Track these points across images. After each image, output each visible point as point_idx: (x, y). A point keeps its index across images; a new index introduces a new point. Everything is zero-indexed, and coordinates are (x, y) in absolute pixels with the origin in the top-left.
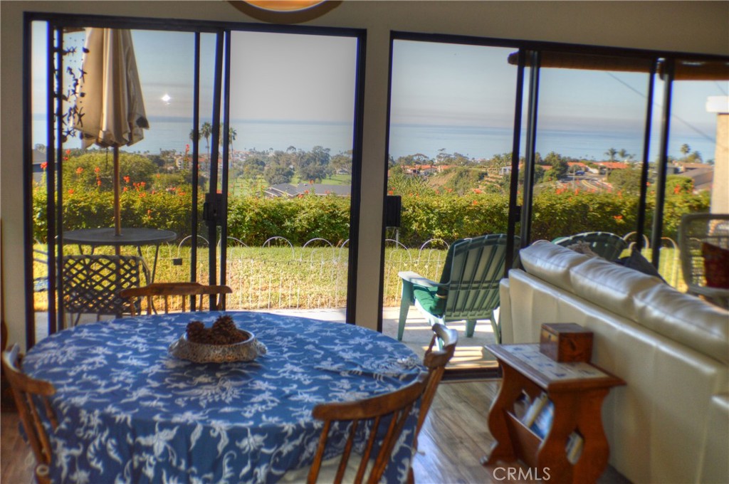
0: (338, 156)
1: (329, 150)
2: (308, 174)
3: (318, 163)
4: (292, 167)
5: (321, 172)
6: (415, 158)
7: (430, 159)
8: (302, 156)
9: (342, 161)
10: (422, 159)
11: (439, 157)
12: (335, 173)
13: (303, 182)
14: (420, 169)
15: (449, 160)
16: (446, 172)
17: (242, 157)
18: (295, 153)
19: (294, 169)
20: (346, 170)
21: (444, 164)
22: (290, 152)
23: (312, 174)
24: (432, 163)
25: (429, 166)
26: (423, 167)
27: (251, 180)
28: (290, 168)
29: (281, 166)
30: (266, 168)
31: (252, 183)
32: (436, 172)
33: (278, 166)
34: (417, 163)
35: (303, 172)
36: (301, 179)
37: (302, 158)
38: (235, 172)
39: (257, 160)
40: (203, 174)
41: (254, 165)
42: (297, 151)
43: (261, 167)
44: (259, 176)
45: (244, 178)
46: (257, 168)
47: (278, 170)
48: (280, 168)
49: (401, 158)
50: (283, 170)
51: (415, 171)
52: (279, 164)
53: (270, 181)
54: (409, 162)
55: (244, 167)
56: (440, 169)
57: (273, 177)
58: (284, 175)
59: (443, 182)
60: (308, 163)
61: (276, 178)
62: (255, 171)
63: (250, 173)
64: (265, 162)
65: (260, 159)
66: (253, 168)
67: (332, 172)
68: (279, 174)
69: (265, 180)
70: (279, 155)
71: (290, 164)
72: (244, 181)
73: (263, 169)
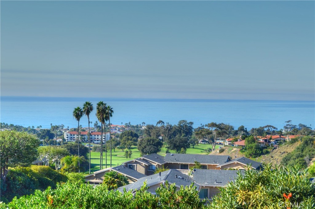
0: (200, 128)
1: (192, 123)
2: (175, 144)
3: (183, 135)
4: (161, 138)
5: (186, 142)
6: (266, 129)
7: (279, 130)
8: (170, 128)
9: (203, 133)
10: (272, 129)
11: (286, 128)
12: (198, 143)
13: (170, 151)
14: (271, 139)
15: (295, 131)
16: (294, 141)
17: (119, 131)
18: (163, 127)
19: (162, 140)
20: (207, 140)
21: (290, 134)
22: (159, 125)
23: (178, 144)
24: (280, 133)
25: (278, 136)
26: (274, 137)
27: (126, 150)
28: (160, 139)
29: (152, 137)
30: (139, 139)
31: (127, 152)
32: (284, 141)
33: (149, 138)
34: (268, 133)
35: (171, 143)
36: (168, 148)
37: (169, 130)
38: (113, 143)
39: (132, 132)
40: (86, 145)
41: (129, 137)
42: (165, 125)
43: (135, 138)
44: (133, 146)
45: (121, 148)
46: (131, 140)
47: (149, 141)
48: (151, 140)
49: (253, 130)
50: (153, 140)
51: (266, 140)
52: (150, 136)
53: (143, 151)
54: (260, 132)
55: (121, 138)
56: (288, 138)
57: (145, 147)
58: (154, 145)
59: (291, 149)
60: (174, 134)
61: (148, 148)
62: (130, 141)
63: (125, 144)
64: (139, 134)
65: (135, 132)
66: (128, 139)
67: (194, 143)
68: (151, 145)
69: (139, 149)
70: (150, 128)
71: (159, 136)
72: (121, 150)
73: (137, 141)
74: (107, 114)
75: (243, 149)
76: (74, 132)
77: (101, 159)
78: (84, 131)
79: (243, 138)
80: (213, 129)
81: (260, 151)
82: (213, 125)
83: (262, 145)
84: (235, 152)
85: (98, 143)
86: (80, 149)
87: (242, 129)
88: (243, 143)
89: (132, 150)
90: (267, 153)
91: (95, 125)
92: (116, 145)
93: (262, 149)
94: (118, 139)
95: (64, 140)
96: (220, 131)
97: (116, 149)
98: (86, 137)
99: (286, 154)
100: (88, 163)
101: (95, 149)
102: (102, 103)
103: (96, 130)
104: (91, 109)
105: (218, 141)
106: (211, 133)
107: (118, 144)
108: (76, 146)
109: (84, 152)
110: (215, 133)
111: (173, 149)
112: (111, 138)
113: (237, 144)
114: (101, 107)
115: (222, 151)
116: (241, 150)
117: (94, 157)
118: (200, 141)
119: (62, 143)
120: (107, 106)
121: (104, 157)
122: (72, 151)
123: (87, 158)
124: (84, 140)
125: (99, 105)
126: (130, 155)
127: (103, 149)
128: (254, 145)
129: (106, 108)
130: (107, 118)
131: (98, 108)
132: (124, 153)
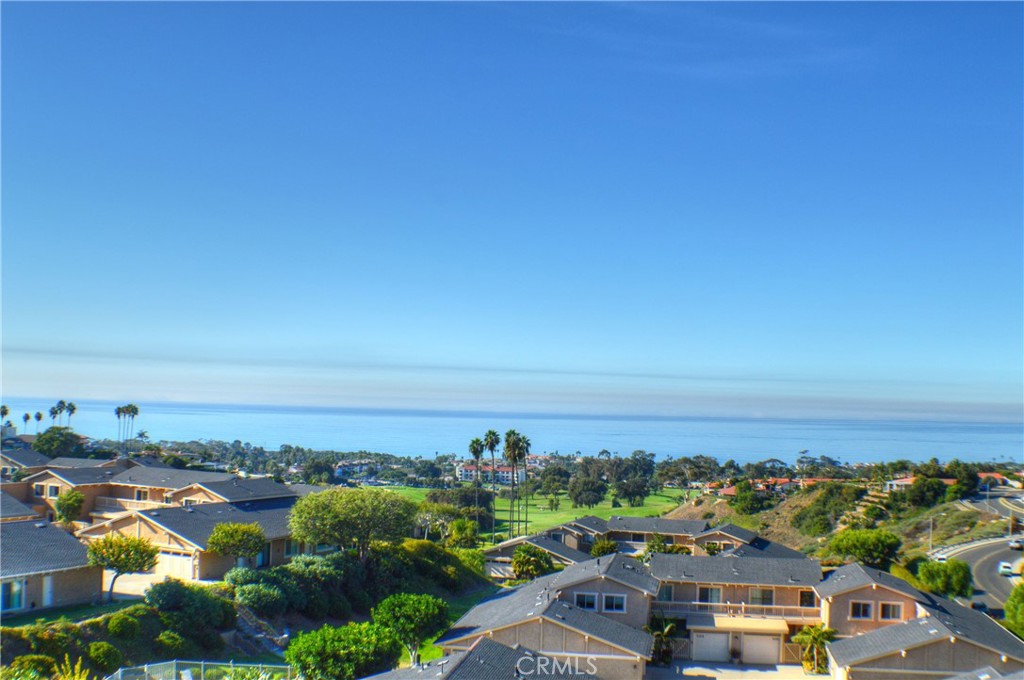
0: (666, 463)
1: (653, 456)
2: (626, 490)
4: (605, 478)
5: (644, 487)
6: (768, 466)
7: (789, 466)
8: (618, 463)
9: (670, 474)
10: (778, 466)
11: (801, 462)
12: (662, 487)
14: (775, 484)
16: (811, 489)
17: (540, 465)
18: (608, 461)
19: (607, 481)
21: (807, 475)
22: (603, 458)
23: (630, 490)
24: (792, 475)
26: (780, 480)
27: (551, 496)
28: (603, 480)
29: (591, 478)
30: (571, 479)
31: (552, 501)
32: (797, 488)
33: (587, 479)
34: (772, 474)
35: (619, 487)
36: (616, 496)
37: (618, 467)
38: (531, 486)
39: (560, 469)
40: (489, 488)
41: (556, 477)
42: (612, 458)
43: (564, 479)
44: (561, 491)
45: (543, 493)
46: (559, 481)
47: (586, 484)
48: (589, 482)
49: (749, 466)
50: (593, 483)
51: (768, 487)
52: (589, 475)
53: (576, 499)
54: (760, 471)
55: (543, 478)
56: (803, 483)
57: (580, 494)
58: (594, 491)
59: (807, 502)
60: (626, 473)
61: (584, 495)
62: (557, 484)
63: (550, 487)
64: (570, 471)
65: (564, 468)
66: (554, 480)
67: (657, 487)
68: (588, 490)
69: (570, 496)
70: (588, 462)
71: (603, 474)
72: (543, 497)
73: (567, 482)
74: (521, 448)
75: (732, 500)
76: (473, 467)
77: (512, 511)
78: (486, 464)
79: (733, 483)
80: (685, 467)
81: (758, 504)
82: (686, 461)
83: (761, 494)
84: (719, 505)
85: (508, 485)
86: (480, 496)
87: (731, 465)
88: (732, 491)
89: (561, 497)
90: (770, 507)
92: (535, 490)
93: (760, 500)
94: (538, 478)
95: (456, 479)
96: (696, 470)
97: (536, 496)
98: (490, 474)
99: (799, 509)
100: (491, 518)
101: (504, 494)
102: (513, 432)
103: (505, 462)
104: (497, 441)
105: (694, 484)
107: (539, 487)
108: (474, 492)
109: (486, 499)
110: (688, 473)
111: (624, 497)
112: (528, 476)
113: (721, 492)
114: (513, 438)
115: (699, 502)
116: (730, 503)
117: (501, 508)
118: (666, 484)
119: (452, 484)
120: (521, 437)
121: (516, 509)
122: (466, 499)
123: (490, 510)
124: (486, 479)
125: (508, 435)
126: (557, 505)
127: (515, 496)
128: (749, 494)
129: (520, 440)
130: (521, 455)
131: (507, 441)
132: (546, 503)
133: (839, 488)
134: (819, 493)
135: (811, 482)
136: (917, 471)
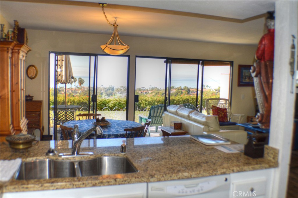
0: (117, 88)
1: (114, 86)
2: (108, 94)
3: (111, 90)
4: (102, 92)
5: (112, 93)
6: (142, 89)
7: (147, 89)
8: (105, 88)
9: (118, 90)
10: (144, 89)
11: (149, 88)
12: (116, 93)
13: (106, 96)
14: (143, 92)
15: (153, 89)
16: (152, 93)
17: (86, 89)
18: (103, 87)
19: (103, 92)
20: (120, 93)
21: (151, 90)
22: (102, 87)
23: (109, 94)
24: (147, 90)
25: (146, 91)
26: (144, 91)
32: (149, 93)
34: (142, 90)
37: (105, 89)
42: (104, 87)
51: (142, 93)
56: (150, 92)
60: (107, 90)
74: (82, 82)
76: (69, 89)
78: (72, 89)
80: (122, 88)
82: (122, 87)
91: (77, 87)
94: (86, 92)
96: (125, 89)
98: (73, 91)
103: (77, 89)
104: (76, 80)
106: (121, 90)
110: (123, 90)
111: (107, 96)
114: (80, 80)
118: (117, 93)
120: (82, 79)
125: (79, 79)
129: (82, 80)
130: (82, 84)
131: (79, 80)
133: (158, 92)
134: (153, 94)
135: (152, 91)
136: (176, 89)
